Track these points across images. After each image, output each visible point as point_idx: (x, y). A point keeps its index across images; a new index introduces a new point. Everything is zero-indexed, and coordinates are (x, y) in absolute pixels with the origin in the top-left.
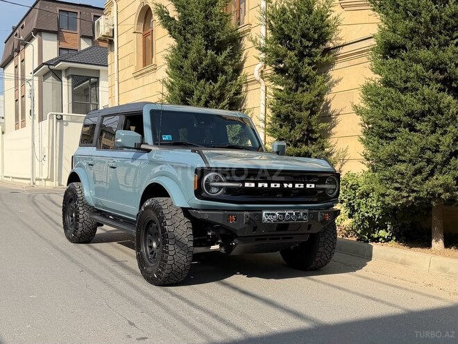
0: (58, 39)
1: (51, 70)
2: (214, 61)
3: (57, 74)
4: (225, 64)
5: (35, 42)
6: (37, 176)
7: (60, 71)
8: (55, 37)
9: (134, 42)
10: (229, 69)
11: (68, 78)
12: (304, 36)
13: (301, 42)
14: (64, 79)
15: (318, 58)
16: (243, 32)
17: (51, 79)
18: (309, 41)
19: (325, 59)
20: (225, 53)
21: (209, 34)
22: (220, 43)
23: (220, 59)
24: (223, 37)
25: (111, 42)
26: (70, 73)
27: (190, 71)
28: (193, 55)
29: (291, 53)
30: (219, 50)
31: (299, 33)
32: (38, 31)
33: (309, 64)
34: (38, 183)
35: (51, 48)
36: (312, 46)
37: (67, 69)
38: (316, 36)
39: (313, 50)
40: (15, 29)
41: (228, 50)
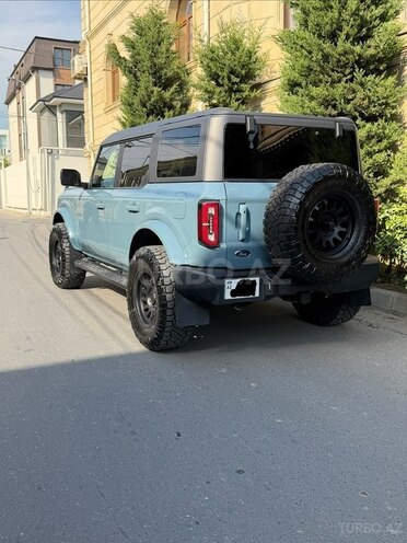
0: (54, 76)
1: (47, 106)
2: (161, 98)
3: (52, 109)
4: (172, 100)
5: (33, 80)
6: (34, 207)
7: (55, 107)
8: (51, 73)
9: (104, 80)
10: (177, 104)
11: (62, 113)
12: (232, 72)
13: (229, 79)
14: (59, 114)
15: (246, 93)
16: (191, 69)
17: (47, 114)
18: (237, 77)
19: (253, 95)
20: (172, 89)
21: (156, 72)
22: (168, 79)
23: (167, 95)
24: (170, 74)
25: (86, 79)
26: (64, 108)
27: (140, 108)
28: (142, 92)
29: (218, 89)
30: (166, 87)
31: (226, 70)
32: (35, 69)
33: (237, 100)
34: (34, 212)
35: (48, 84)
36: (241, 82)
37: (61, 105)
38: (243, 72)
39: (243, 85)
40: (16, 67)
41: (175, 86)
